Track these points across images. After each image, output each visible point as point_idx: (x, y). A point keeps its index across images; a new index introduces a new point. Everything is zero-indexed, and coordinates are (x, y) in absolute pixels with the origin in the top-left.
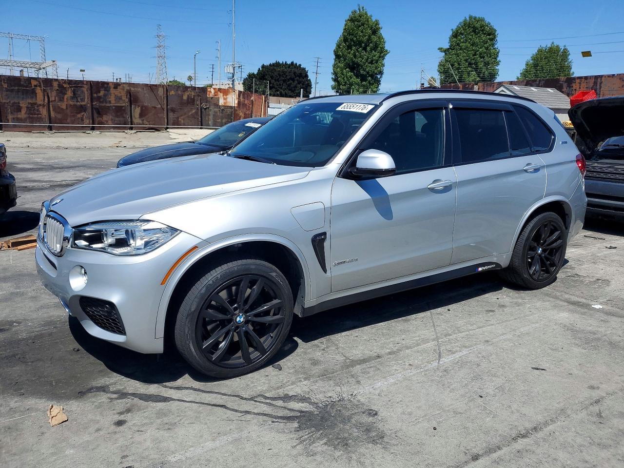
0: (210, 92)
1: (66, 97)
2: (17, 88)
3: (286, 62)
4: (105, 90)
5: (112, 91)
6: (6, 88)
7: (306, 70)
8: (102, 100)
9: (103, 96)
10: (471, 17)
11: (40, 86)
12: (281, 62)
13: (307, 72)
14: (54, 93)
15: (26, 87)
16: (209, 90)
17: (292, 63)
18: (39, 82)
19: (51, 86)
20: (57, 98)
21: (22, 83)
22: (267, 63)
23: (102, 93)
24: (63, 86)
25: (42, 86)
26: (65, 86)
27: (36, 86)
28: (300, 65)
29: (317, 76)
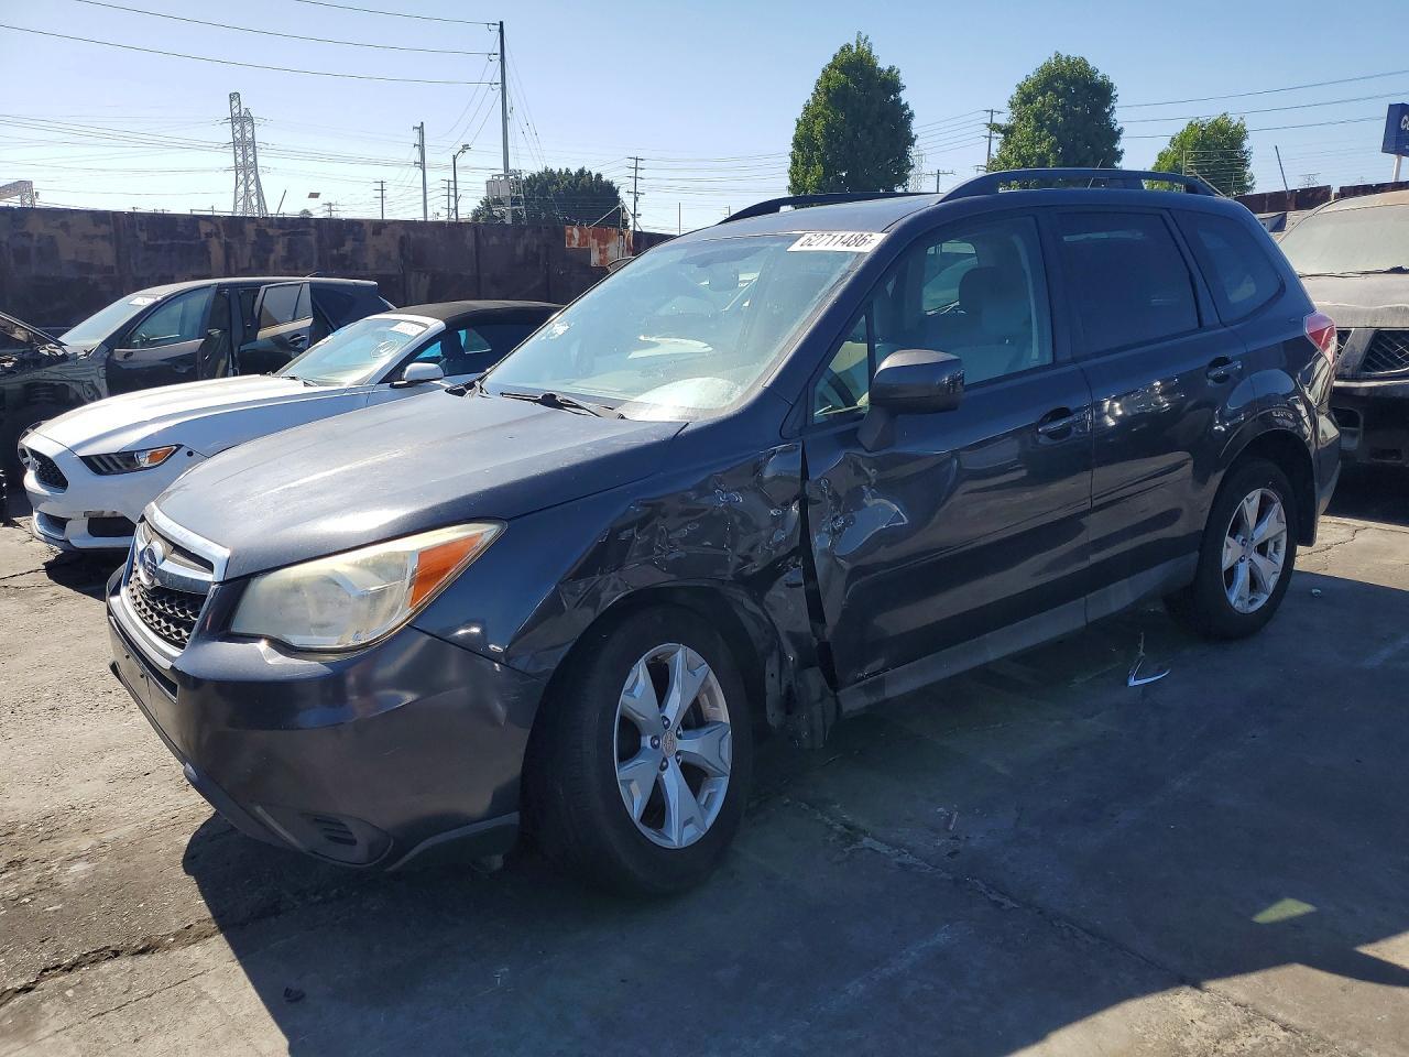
0: (572, 236)
1: (272, 257)
2: (168, 242)
3: (567, 170)
4: (354, 240)
5: (371, 240)
6: (144, 243)
7: (616, 186)
8: (348, 263)
9: (350, 254)
11: (217, 235)
13: (617, 191)
14: (248, 251)
15: (189, 237)
16: (568, 232)
17: (582, 171)
18: (216, 225)
19: (242, 232)
20: (253, 262)
21: (179, 230)
23: (348, 247)
24: (267, 233)
25: (223, 234)
26: (271, 232)
27: (208, 235)
28: (599, 176)
29: (636, 199)
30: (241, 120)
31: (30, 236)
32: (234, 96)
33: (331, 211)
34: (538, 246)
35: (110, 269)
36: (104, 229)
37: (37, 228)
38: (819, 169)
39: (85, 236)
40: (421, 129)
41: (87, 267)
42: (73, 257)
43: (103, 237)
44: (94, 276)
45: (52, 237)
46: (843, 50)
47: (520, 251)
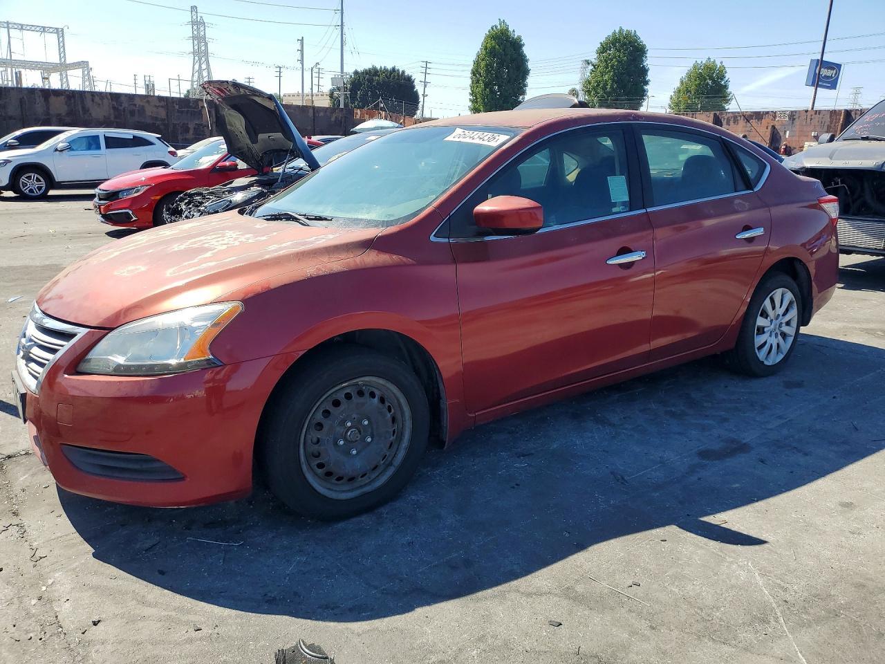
0: (357, 113)
3: (385, 68)
6: (177, 109)
7: (413, 78)
10: (621, 29)
12: (379, 68)
13: (413, 82)
15: (195, 108)
16: (355, 111)
17: (394, 69)
22: (360, 69)
28: (403, 72)
29: (425, 86)
30: (197, 24)
31: (135, 105)
32: (194, 8)
33: (249, 82)
34: (342, 117)
35: (163, 120)
36: (163, 103)
37: (138, 102)
38: (482, 85)
39: (156, 106)
40: (302, 40)
41: (156, 119)
42: (150, 114)
43: (162, 107)
44: (158, 122)
45: (143, 106)
46: (492, 28)
47: (333, 119)
